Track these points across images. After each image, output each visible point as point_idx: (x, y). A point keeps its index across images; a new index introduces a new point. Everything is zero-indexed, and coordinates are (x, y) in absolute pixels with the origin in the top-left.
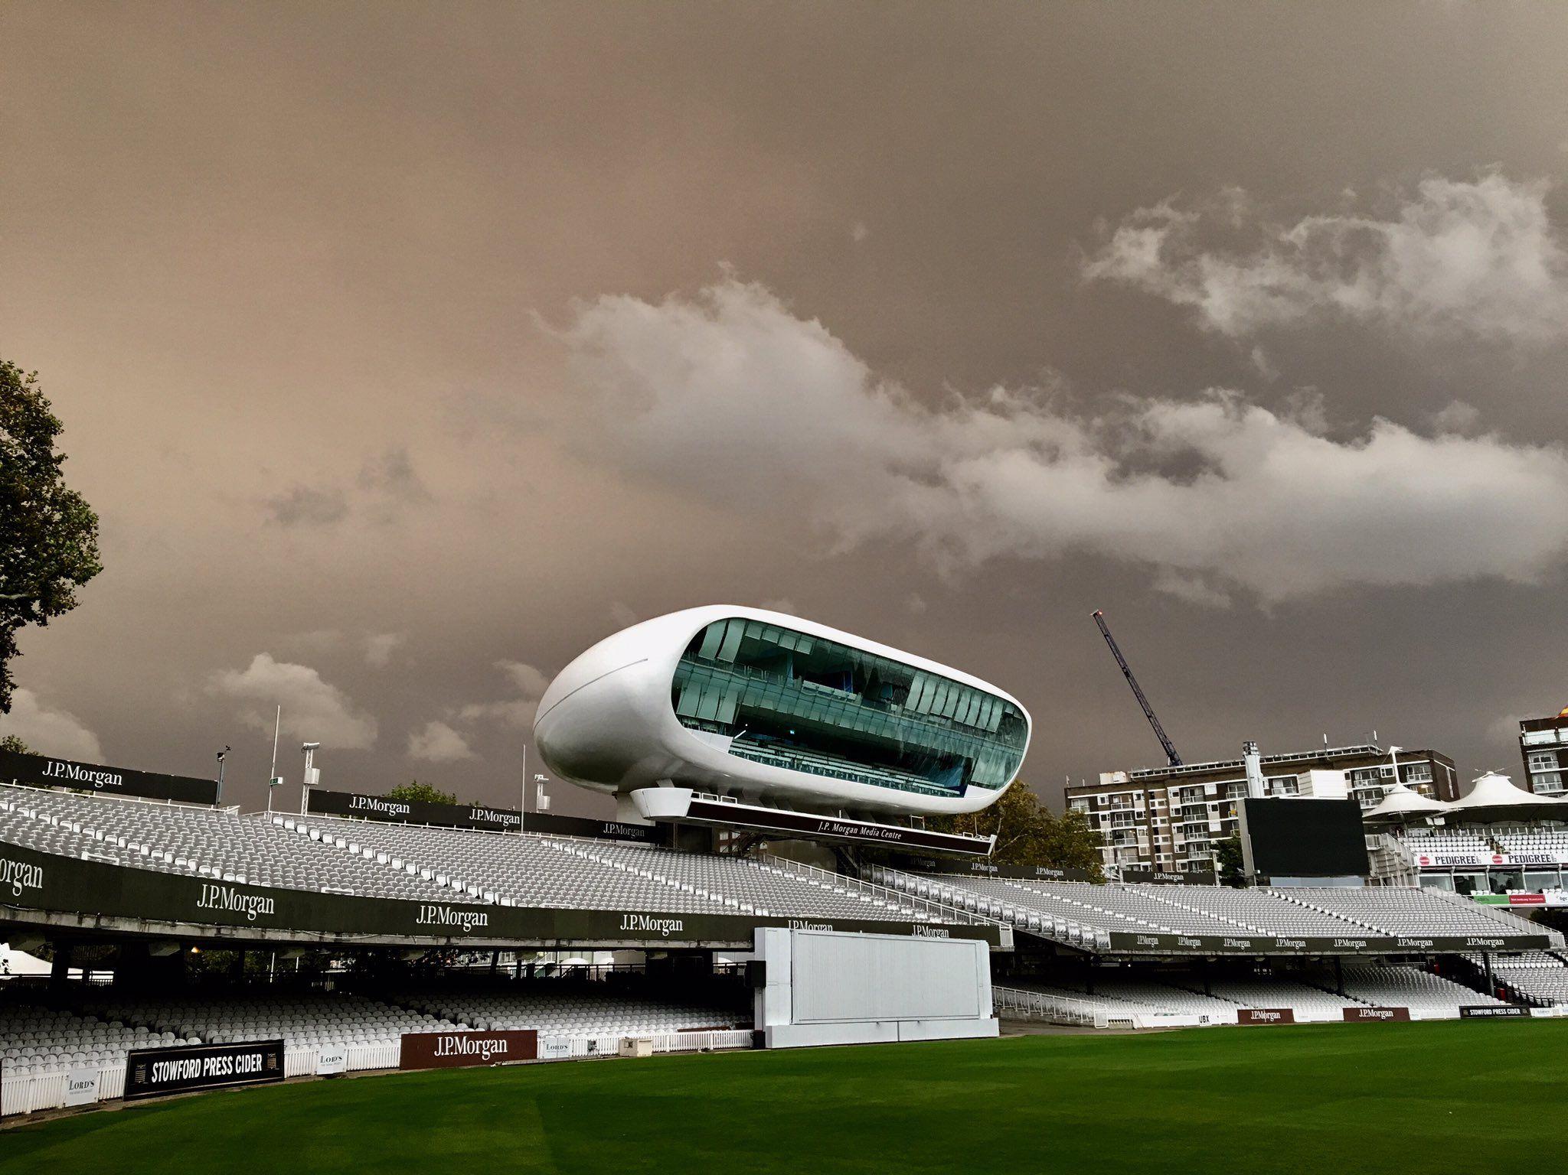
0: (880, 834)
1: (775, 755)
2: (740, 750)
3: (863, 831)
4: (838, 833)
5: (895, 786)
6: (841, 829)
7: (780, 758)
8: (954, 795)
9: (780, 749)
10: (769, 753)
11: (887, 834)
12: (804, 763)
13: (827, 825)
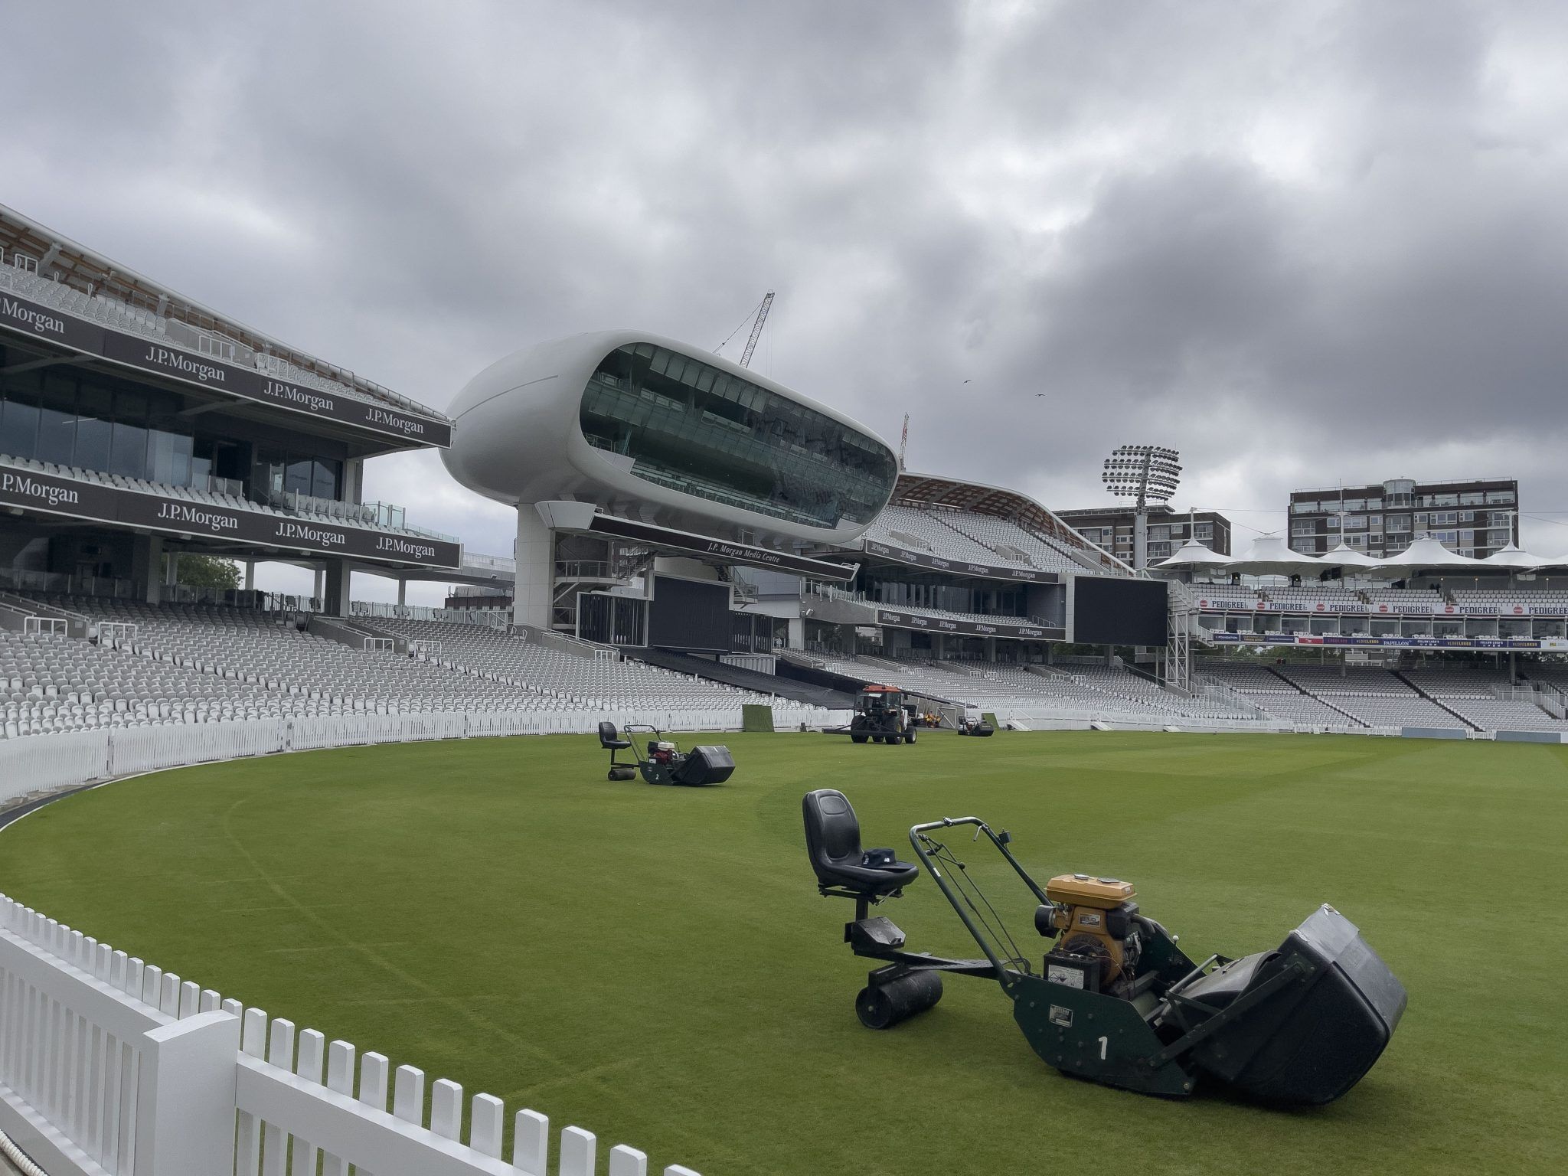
0: (761, 557)
1: (673, 478)
2: (641, 472)
3: (747, 554)
4: (726, 554)
5: (778, 515)
6: (728, 550)
7: (678, 482)
8: (826, 527)
9: (677, 474)
10: (667, 477)
11: (768, 557)
12: (698, 488)
13: (716, 545)
